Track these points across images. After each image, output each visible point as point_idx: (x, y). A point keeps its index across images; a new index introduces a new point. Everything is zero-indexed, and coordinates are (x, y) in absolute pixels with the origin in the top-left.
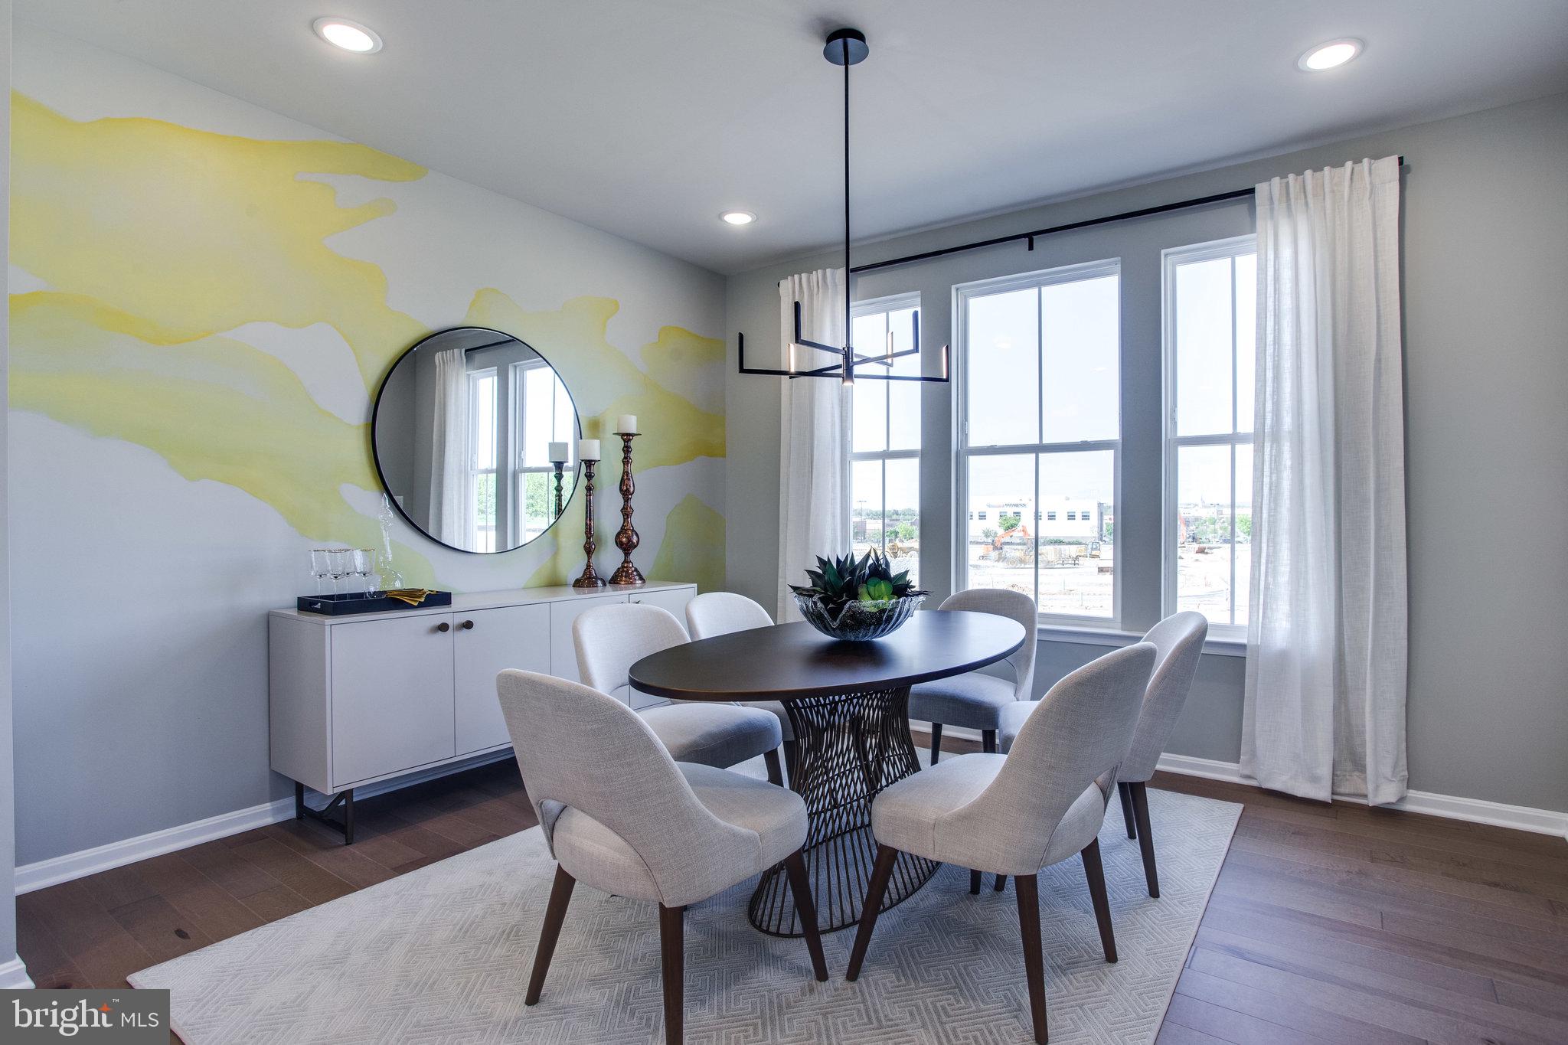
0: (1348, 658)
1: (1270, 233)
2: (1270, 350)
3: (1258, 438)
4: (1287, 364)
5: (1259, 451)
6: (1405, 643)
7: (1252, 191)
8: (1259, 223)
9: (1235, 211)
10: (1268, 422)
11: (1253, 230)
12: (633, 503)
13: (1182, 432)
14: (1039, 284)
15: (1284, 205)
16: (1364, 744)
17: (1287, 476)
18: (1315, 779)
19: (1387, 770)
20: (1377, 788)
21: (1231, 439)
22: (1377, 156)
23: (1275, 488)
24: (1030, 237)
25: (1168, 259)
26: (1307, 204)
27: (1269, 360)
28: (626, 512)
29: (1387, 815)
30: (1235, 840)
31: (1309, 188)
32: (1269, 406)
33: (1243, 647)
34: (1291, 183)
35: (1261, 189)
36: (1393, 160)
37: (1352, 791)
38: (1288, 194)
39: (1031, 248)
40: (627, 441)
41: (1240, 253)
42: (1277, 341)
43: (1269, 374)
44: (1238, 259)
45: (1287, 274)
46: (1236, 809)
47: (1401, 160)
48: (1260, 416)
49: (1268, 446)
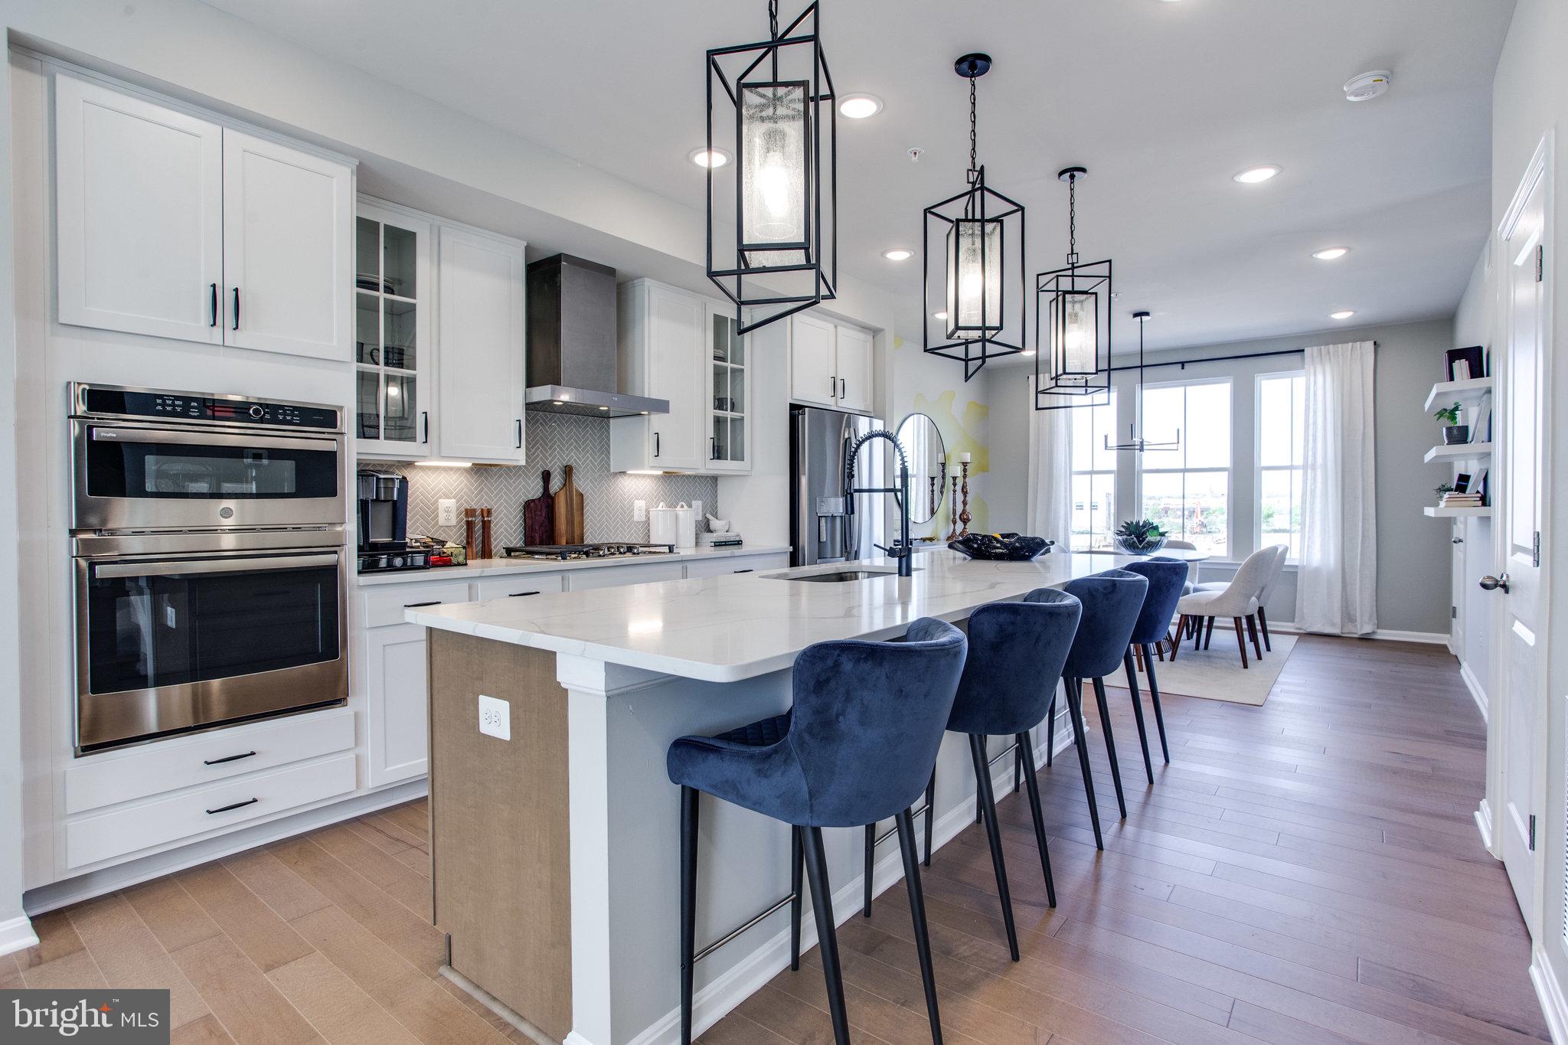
0: (1347, 570)
1: (1312, 370)
2: (1311, 427)
3: (1305, 467)
4: (1320, 435)
5: (1305, 474)
6: (1375, 562)
7: (1303, 351)
8: (1306, 366)
9: (1296, 357)
10: (1310, 459)
11: (1303, 368)
12: (967, 498)
13: (1264, 463)
14: (1185, 386)
15: (1319, 359)
16: (1355, 609)
17: (1319, 485)
18: (1333, 625)
19: (1366, 618)
20: (1362, 626)
21: (1291, 468)
22: (1363, 340)
23: (1313, 492)
24: (1183, 364)
25: (1258, 378)
26: (1330, 359)
27: (1311, 433)
28: (965, 503)
29: (1366, 640)
30: (1294, 651)
31: (1331, 352)
32: (1310, 453)
33: (1297, 567)
34: (1323, 350)
35: (1307, 351)
36: (1371, 343)
37: (1348, 631)
38: (1321, 354)
39: (1183, 368)
40: (965, 466)
41: (1295, 377)
42: (1315, 423)
43: (1311, 438)
44: (1294, 379)
45: (1320, 392)
46: (1297, 637)
47: (1375, 343)
48: (1306, 457)
49: (1309, 471)
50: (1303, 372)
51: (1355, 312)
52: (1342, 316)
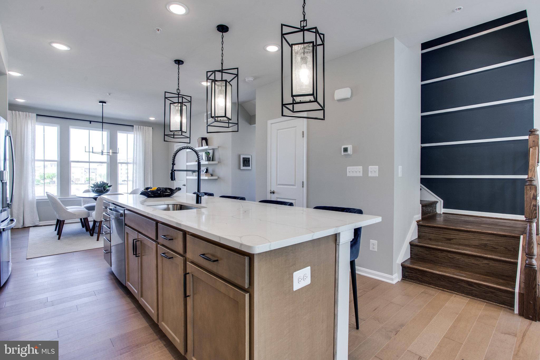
1: (136, 133)
2: (135, 151)
3: (133, 164)
4: (138, 153)
7: (133, 126)
8: (134, 131)
9: (130, 128)
13: (119, 161)
21: (128, 163)
24: (90, 121)
26: (141, 130)
32: (135, 159)
35: (135, 126)
38: (138, 128)
42: (137, 149)
47: (153, 128)
49: (135, 165)
50: (133, 133)
51: (156, 118)
52: (152, 119)
